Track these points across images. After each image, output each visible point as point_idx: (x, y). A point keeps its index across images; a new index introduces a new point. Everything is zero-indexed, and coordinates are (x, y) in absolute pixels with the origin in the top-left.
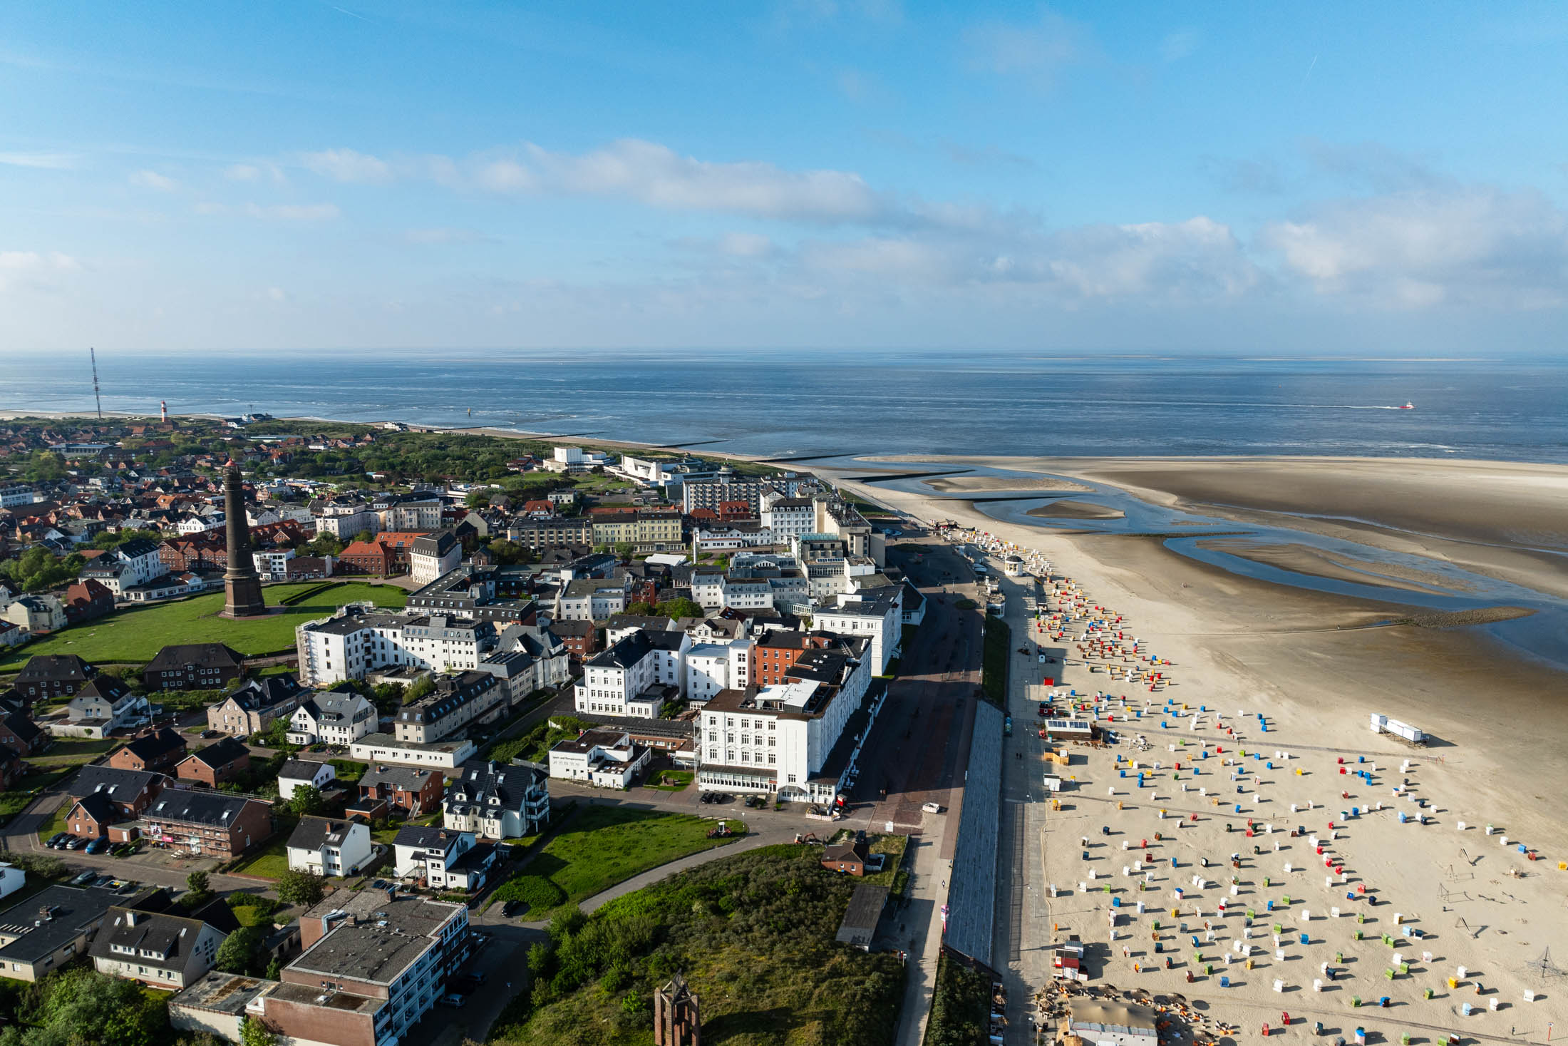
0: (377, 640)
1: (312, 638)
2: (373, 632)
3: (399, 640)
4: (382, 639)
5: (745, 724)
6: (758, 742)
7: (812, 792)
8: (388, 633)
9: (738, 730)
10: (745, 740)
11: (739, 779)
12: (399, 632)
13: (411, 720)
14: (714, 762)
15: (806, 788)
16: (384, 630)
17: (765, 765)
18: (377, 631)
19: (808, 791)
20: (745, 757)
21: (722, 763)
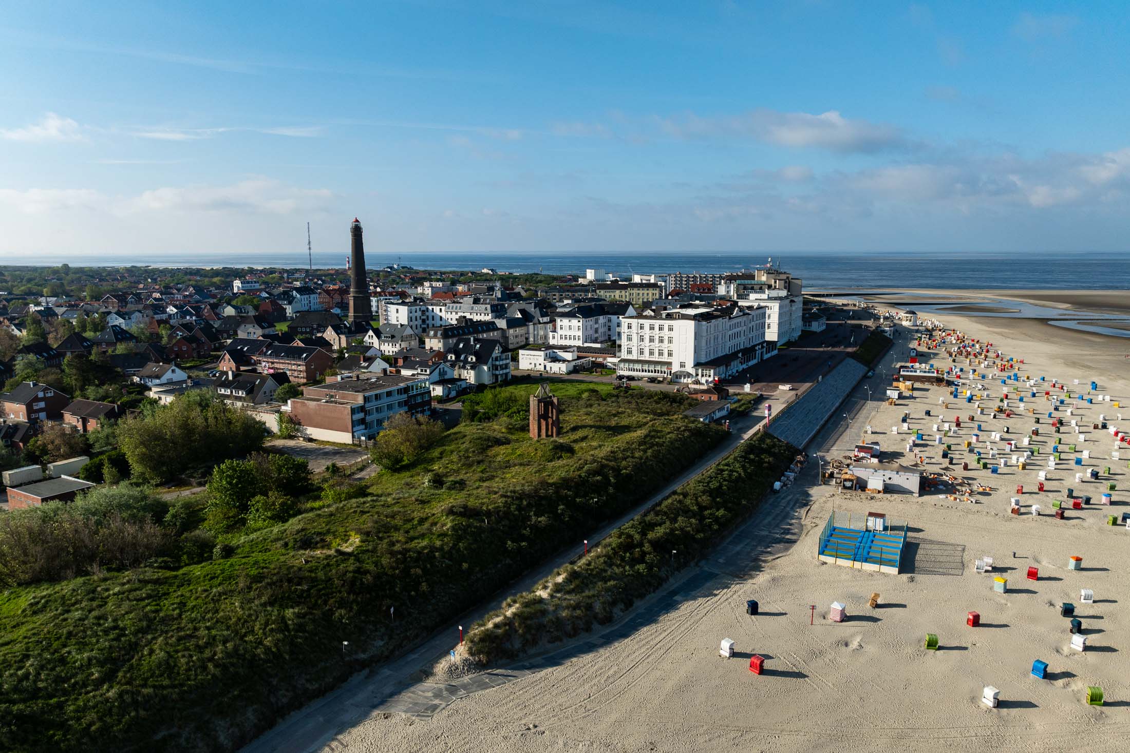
0: (430, 314)
1: (389, 309)
2: (428, 309)
3: (443, 314)
4: (433, 314)
5: (652, 328)
6: (661, 341)
7: (697, 375)
8: (437, 309)
9: (647, 332)
10: (652, 340)
11: (646, 367)
12: (443, 308)
13: (435, 336)
14: (630, 357)
15: (693, 372)
16: (434, 307)
17: (665, 358)
18: (430, 308)
19: (694, 375)
20: (651, 353)
21: (635, 358)
